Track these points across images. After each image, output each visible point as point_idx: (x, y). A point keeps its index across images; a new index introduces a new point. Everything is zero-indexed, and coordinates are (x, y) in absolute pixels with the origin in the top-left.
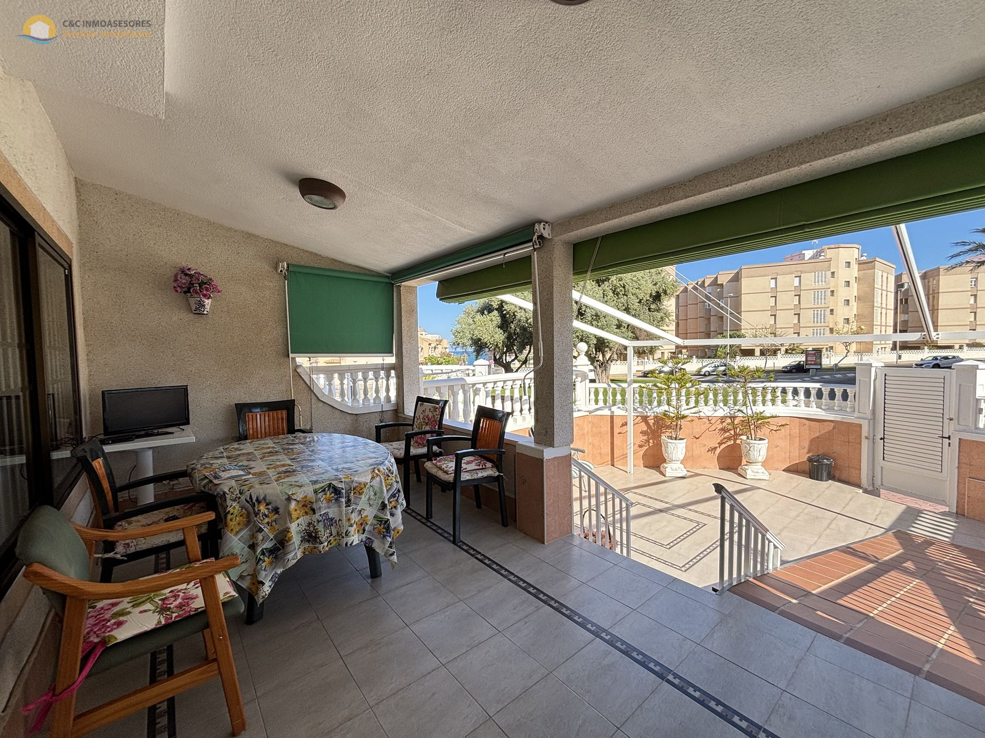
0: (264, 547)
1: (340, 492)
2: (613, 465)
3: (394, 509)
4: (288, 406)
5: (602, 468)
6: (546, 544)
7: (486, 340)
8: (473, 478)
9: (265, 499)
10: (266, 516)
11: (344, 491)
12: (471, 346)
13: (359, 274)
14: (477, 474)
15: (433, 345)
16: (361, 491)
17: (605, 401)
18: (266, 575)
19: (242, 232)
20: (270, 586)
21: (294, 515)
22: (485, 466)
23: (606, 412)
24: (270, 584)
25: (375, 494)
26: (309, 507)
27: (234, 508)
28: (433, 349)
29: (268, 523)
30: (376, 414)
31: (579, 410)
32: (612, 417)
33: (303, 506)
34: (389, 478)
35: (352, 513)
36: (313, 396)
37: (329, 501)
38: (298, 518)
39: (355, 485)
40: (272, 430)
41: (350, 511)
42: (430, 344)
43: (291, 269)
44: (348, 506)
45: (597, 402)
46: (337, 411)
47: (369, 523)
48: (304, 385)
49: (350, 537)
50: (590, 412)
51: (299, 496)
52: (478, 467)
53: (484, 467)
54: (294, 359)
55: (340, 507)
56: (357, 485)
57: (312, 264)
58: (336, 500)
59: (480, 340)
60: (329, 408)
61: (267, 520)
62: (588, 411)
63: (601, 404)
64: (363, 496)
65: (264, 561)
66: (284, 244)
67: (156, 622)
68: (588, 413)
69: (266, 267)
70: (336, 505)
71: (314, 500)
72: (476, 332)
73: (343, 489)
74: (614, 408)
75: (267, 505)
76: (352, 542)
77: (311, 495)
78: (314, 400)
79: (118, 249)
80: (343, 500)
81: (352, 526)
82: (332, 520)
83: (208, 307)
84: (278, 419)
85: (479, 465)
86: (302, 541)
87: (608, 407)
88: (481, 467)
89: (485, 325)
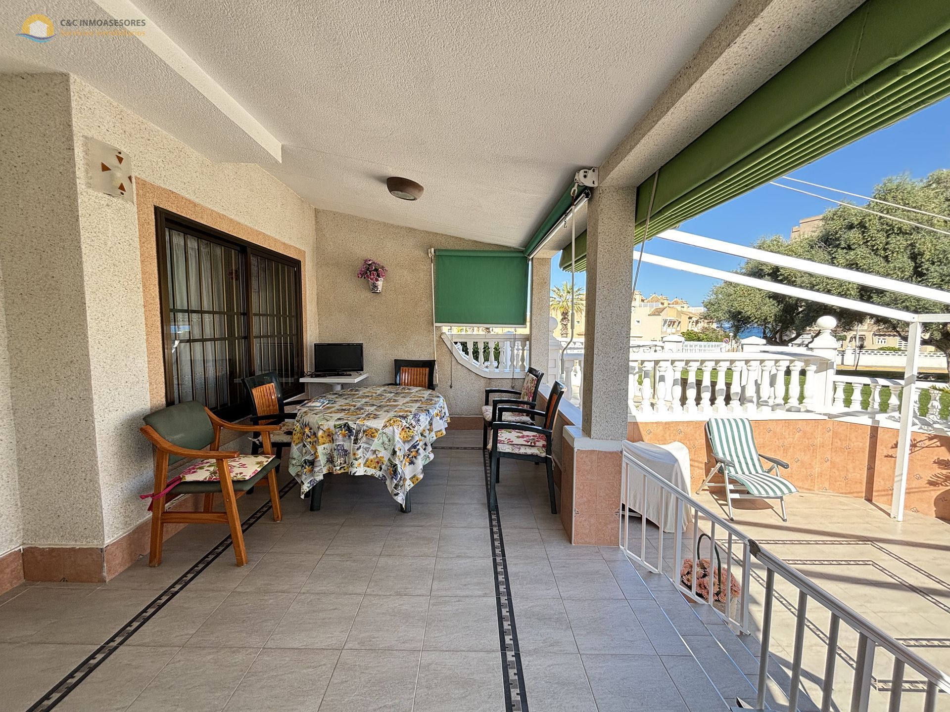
0: (307, 458)
1: (352, 431)
2: (869, 500)
3: (414, 459)
4: (430, 365)
5: (842, 499)
6: (573, 544)
7: (749, 313)
8: (513, 452)
9: (308, 424)
10: (309, 437)
11: (354, 431)
12: (728, 320)
13: (500, 252)
14: (520, 449)
15: (694, 319)
16: (373, 435)
17: (865, 404)
18: (306, 479)
19: (406, 228)
20: (309, 487)
21: (321, 440)
22: (535, 443)
23: (866, 420)
24: (309, 485)
25: (389, 441)
26: (330, 436)
27: (297, 427)
28: (694, 324)
29: (310, 442)
30: (508, 381)
31: (808, 411)
32: (875, 430)
33: (328, 435)
34: (411, 431)
35: (358, 449)
36: (453, 359)
37: (344, 436)
38: (324, 443)
39: (365, 428)
40: (418, 383)
41: (356, 448)
42: (690, 318)
43: (437, 254)
44: (355, 443)
45: (848, 402)
46: (472, 373)
47: (385, 463)
48: (447, 350)
49: (353, 468)
50: (831, 416)
51: (325, 428)
52: (526, 443)
53: (533, 444)
54: (438, 328)
55: (350, 442)
56: (367, 429)
57: (457, 248)
58: (349, 436)
59: (740, 313)
60: (465, 371)
61: (309, 440)
62: (825, 414)
63: (856, 406)
64: (376, 440)
65: (305, 468)
66: (436, 233)
67: (204, 477)
68: (826, 418)
69: (420, 253)
70: (349, 441)
71: (334, 433)
72: (736, 304)
73: (354, 429)
74: (878, 417)
75: (311, 429)
76: (355, 473)
77: (332, 428)
78: (454, 363)
79: (334, 251)
80: (353, 438)
81: (356, 460)
82: (346, 452)
83: (380, 288)
84: (423, 374)
85: (528, 442)
86: (327, 461)
87: (869, 413)
88: (529, 444)
89: (749, 295)
